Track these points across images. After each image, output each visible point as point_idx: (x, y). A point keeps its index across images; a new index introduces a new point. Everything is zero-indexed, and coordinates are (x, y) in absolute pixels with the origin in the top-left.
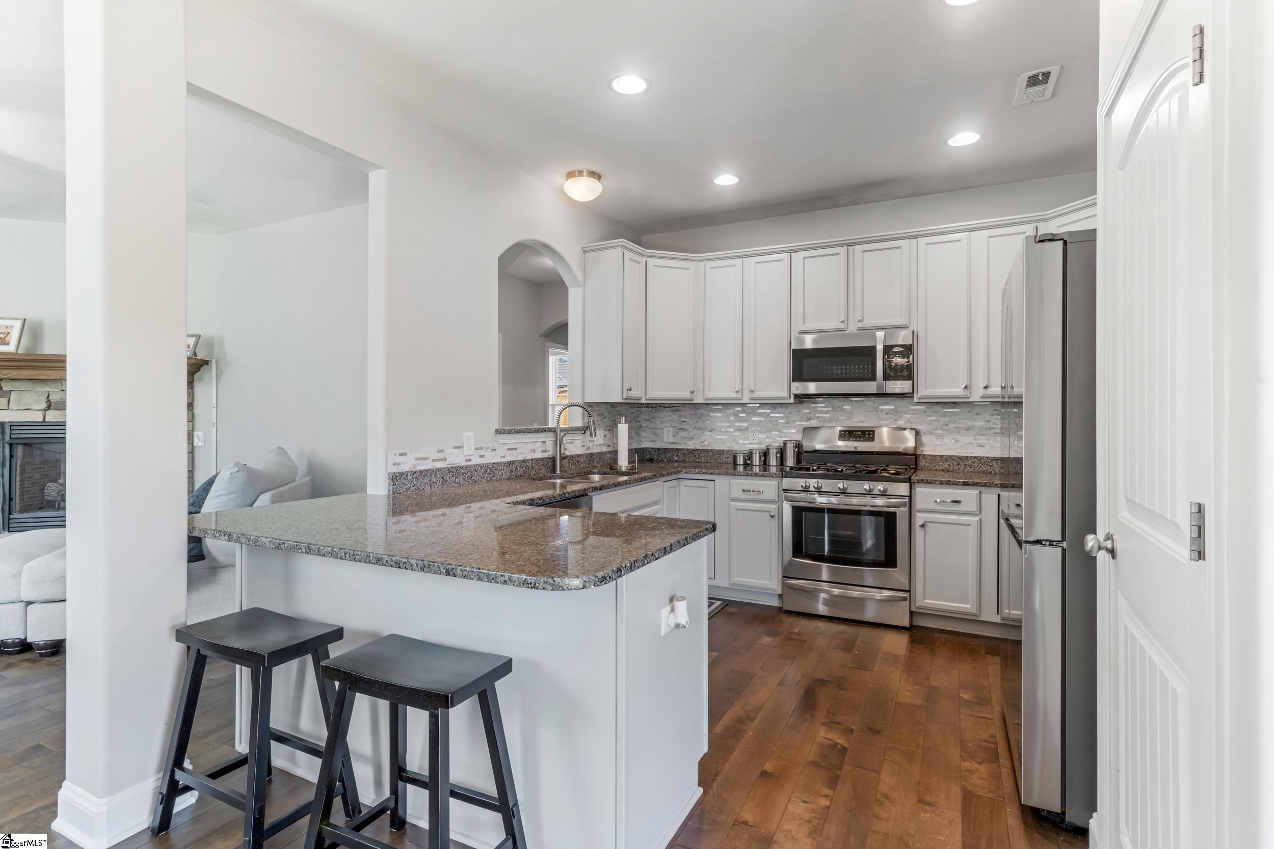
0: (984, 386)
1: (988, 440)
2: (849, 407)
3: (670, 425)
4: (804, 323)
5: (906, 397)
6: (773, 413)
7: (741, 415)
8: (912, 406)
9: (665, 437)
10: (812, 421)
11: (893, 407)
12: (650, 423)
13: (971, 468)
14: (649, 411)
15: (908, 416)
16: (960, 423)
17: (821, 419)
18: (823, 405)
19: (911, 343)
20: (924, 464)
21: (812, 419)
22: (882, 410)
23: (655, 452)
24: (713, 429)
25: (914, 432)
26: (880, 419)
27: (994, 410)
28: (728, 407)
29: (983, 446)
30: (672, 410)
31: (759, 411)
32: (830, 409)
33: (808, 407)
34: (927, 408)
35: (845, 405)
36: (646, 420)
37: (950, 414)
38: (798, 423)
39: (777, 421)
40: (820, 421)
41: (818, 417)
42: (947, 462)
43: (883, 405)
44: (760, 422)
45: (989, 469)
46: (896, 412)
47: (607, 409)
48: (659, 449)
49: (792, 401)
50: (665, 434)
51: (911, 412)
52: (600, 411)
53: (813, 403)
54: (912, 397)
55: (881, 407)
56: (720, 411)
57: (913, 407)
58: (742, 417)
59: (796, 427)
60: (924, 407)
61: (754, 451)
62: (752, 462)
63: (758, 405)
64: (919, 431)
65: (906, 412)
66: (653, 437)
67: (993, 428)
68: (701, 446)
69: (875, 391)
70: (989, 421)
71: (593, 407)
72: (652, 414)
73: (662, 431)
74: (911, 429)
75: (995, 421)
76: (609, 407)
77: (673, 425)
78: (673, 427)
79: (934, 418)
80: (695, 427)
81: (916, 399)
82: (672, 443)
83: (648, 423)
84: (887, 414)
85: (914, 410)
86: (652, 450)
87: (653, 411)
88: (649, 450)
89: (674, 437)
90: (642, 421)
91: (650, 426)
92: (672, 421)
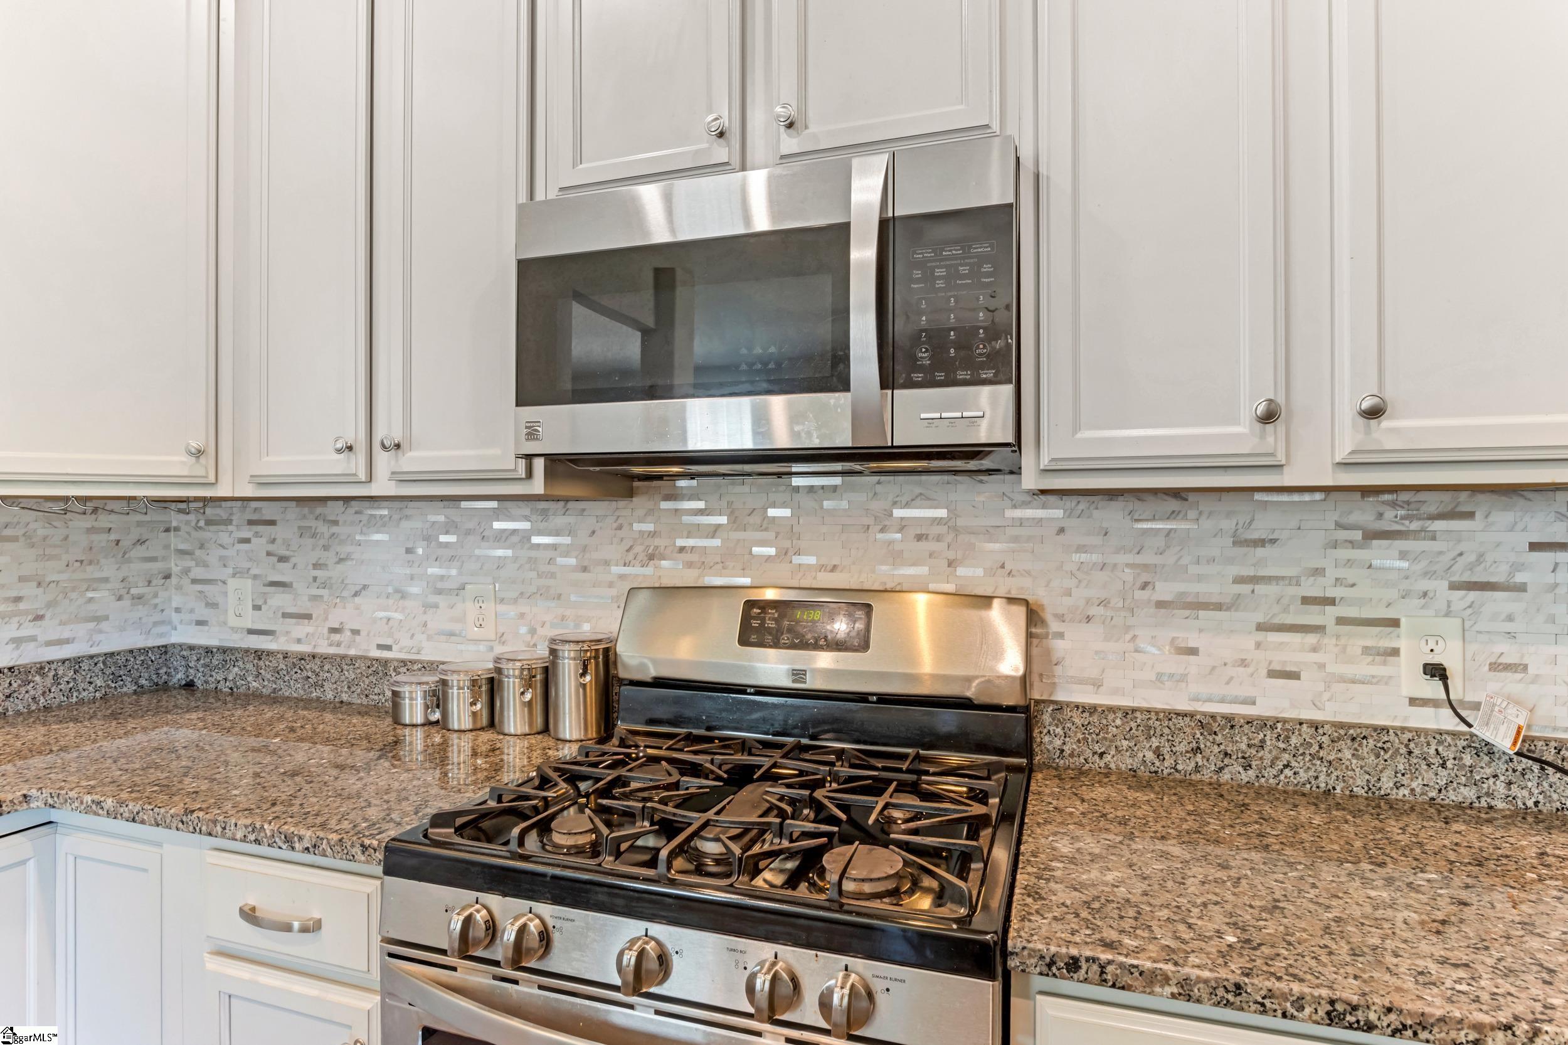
0: (1365, 405)
1: (1314, 649)
2: (786, 512)
3: (244, 571)
4: (578, 158)
5: (989, 472)
6: (540, 533)
7: (443, 538)
8: (1015, 507)
9: (231, 612)
10: (665, 563)
11: (942, 513)
12: (193, 563)
13: (1247, 767)
14: (187, 523)
15: (997, 546)
16: (1200, 578)
17: (694, 557)
18: (701, 505)
19: (1011, 199)
20: (1058, 742)
21: (663, 557)
22: (903, 525)
23: (199, 659)
24: (365, 587)
25: (1020, 612)
26: (896, 557)
27: (1339, 526)
28: (408, 512)
29: (1294, 676)
31: (497, 525)
32: (723, 520)
33: (650, 512)
34: (1069, 514)
35: (774, 505)
36: (183, 553)
37: (1160, 542)
38: (616, 570)
39: (551, 561)
40: (690, 565)
41: (682, 549)
42: (1149, 738)
43: (907, 505)
44: (501, 563)
45: (1322, 778)
46: (955, 529)
48: (208, 650)
49: (538, 486)
50: (232, 599)
51: (1016, 531)
53: (669, 498)
54: (1016, 471)
55: (898, 513)
56: (384, 525)
57: (1018, 513)
58: (447, 545)
59: (611, 585)
60: (1059, 513)
61: (455, 677)
62: (445, 714)
63: (494, 504)
64: (1042, 606)
65: (990, 533)
66: (202, 612)
67: (1332, 602)
68: (331, 645)
69: (843, 439)
70: (1318, 572)
72: (201, 534)
73: (223, 589)
74: (1011, 600)
75: (1342, 573)
77: (252, 571)
78: (254, 577)
79: (1095, 558)
80: (315, 579)
81: (1030, 480)
82: (251, 632)
83: (188, 563)
84: (919, 538)
85: (1021, 522)
86: (189, 653)
87: (199, 525)
88: (184, 653)
89: (257, 613)
90: (173, 556)
91: (192, 575)
92: (251, 559)
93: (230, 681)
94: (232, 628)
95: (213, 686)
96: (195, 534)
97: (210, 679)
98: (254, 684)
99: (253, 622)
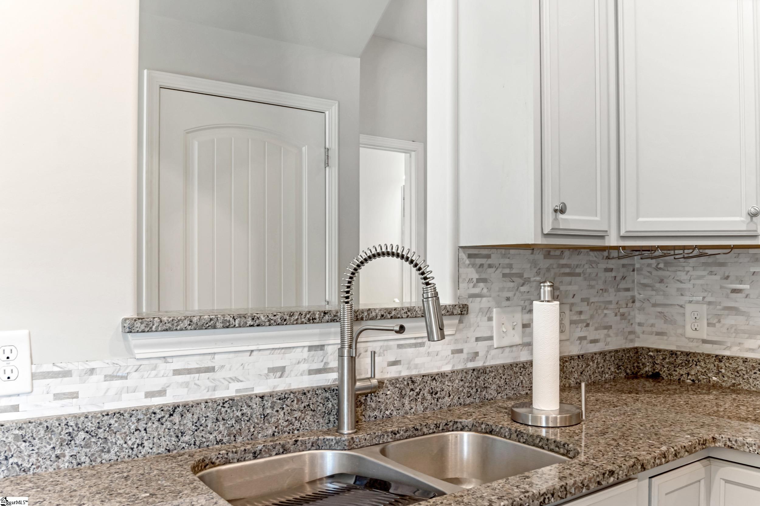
3: (701, 298)
9: (688, 328)
12: (654, 293)
14: (649, 265)
23: (664, 359)
30: (705, 264)
36: (645, 285)
47: (534, 263)
48: (673, 353)
50: (689, 318)
52: (510, 266)
66: (660, 325)
71: (488, 257)
72: (660, 273)
73: (681, 310)
76: (539, 256)
77: (707, 299)
78: (710, 303)
82: (704, 341)
83: (649, 292)
86: (656, 354)
87: (659, 266)
88: (651, 353)
89: (711, 329)
90: (636, 287)
91: (653, 301)
92: (706, 291)
93: (692, 375)
94: (689, 339)
95: (677, 378)
96: (655, 273)
97: (674, 373)
98: (714, 378)
99: (708, 335)
